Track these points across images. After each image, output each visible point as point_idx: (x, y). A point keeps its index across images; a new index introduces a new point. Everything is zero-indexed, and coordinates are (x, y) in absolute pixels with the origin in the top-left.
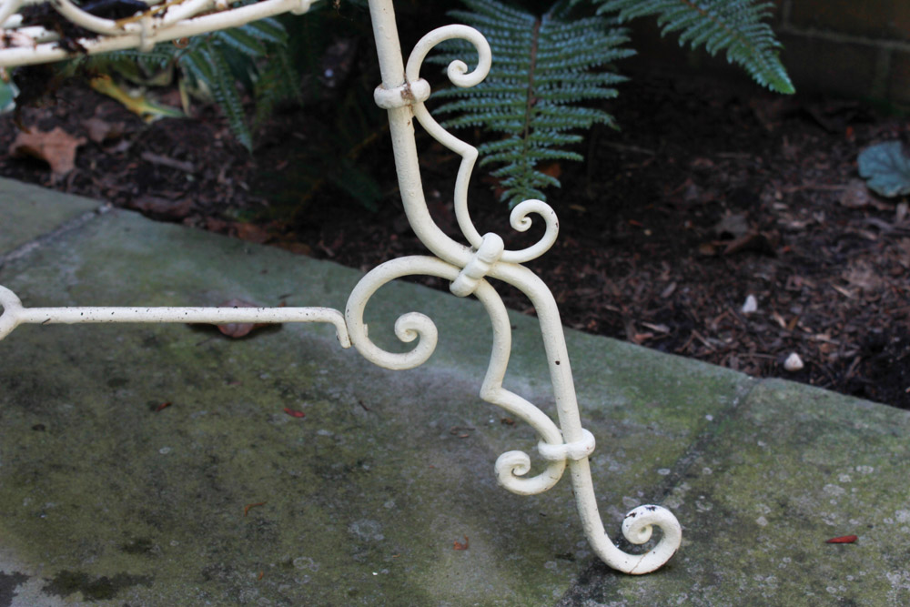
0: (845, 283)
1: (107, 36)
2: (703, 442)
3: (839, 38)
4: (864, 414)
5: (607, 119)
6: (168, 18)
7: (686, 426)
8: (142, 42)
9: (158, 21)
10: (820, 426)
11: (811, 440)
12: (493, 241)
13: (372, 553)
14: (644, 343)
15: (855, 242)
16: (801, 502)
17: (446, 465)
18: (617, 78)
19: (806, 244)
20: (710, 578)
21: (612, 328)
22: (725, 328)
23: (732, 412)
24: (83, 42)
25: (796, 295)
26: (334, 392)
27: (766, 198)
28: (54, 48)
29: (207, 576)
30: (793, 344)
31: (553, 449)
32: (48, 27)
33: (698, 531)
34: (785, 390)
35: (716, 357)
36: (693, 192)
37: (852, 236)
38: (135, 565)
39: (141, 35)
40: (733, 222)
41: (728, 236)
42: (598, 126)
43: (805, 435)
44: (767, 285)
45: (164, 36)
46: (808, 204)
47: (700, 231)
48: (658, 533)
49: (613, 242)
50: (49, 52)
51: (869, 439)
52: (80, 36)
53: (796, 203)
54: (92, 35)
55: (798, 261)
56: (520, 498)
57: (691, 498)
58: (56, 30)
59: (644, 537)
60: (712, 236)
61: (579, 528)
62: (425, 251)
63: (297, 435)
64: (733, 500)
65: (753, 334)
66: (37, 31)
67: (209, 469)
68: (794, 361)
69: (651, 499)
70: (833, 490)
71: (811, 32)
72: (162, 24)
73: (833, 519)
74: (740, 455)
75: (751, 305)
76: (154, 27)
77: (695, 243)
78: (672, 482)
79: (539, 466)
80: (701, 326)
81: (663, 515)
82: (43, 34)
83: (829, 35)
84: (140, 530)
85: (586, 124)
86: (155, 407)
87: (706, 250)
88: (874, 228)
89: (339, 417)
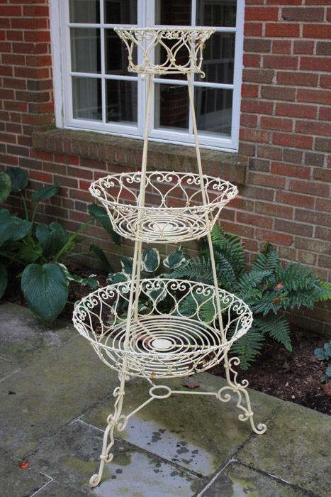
0: (306, 380)
2: (273, 413)
3: (315, 320)
4: (302, 409)
5: (259, 353)
7: (271, 409)
10: (293, 411)
11: (291, 413)
12: (239, 385)
13: (218, 429)
14: (266, 393)
15: (311, 370)
16: (288, 424)
17: (229, 415)
18: (261, 345)
19: (301, 370)
20: (271, 435)
21: (260, 389)
22: (282, 389)
23: (279, 407)
25: (296, 383)
26: (210, 400)
27: (294, 359)
29: (193, 431)
30: (294, 394)
31: (247, 415)
33: (270, 428)
34: (289, 404)
35: (278, 396)
36: (279, 357)
37: (311, 369)
38: (182, 429)
40: (286, 365)
41: (285, 369)
42: (258, 354)
43: (291, 412)
44: (291, 380)
46: (303, 361)
47: (280, 367)
48: (263, 428)
49: (262, 369)
51: (302, 413)
53: (300, 360)
55: (298, 374)
56: (242, 422)
57: (270, 422)
59: (261, 428)
60: (281, 368)
61: (251, 427)
62: (230, 386)
63: (204, 408)
64: (276, 423)
65: (286, 391)
67: (191, 414)
68: (293, 397)
69: (263, 422)
70: (293, 422)
71: (309, 318)
73: (292, 427)
74: (279, 415)
75: (287, 384)
77: (278, 369)
78: (267, 419)
79: (245, 417)
80: (277, 389)
81: (264, 425)
83: (312, 319)
84: (182, 424)
85: (255, 354)
86: (180, 402)
87: (280, 372)
88: (315, 367)
89: (212, 405)
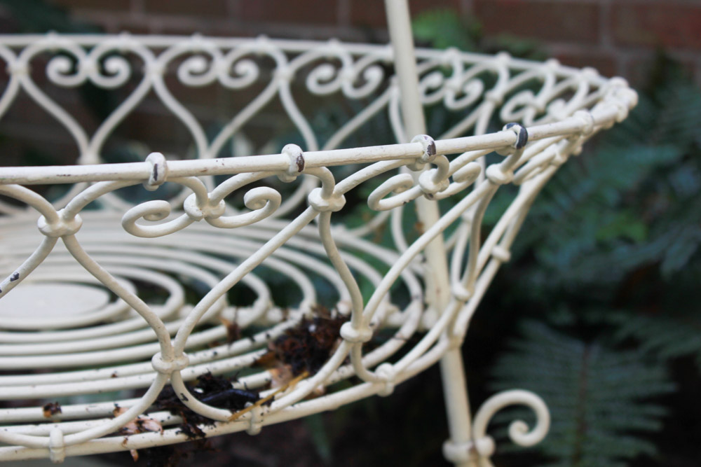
1: (222, 422)
6: (274, 405)
8: (250, 427)
9: (266, 408)
24: (202, 427)
28: (177, 433)
32: (174, 412)
39: (250, 421)
45: (270, 420)
50: (172, 436)
52: (199, 423)
54: (209, 421)
58: (180, 415)
66: (164, 416)
72: (268, 412)
76: (262, 414)
82: (169, 418)
